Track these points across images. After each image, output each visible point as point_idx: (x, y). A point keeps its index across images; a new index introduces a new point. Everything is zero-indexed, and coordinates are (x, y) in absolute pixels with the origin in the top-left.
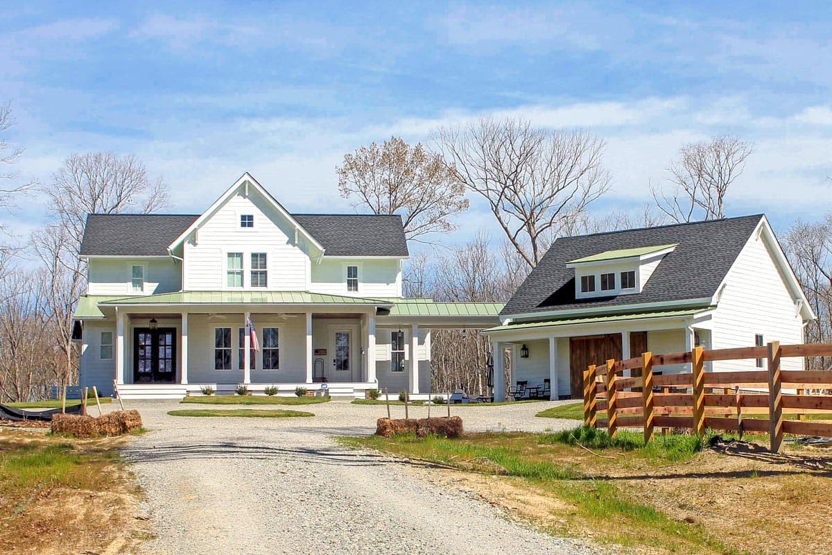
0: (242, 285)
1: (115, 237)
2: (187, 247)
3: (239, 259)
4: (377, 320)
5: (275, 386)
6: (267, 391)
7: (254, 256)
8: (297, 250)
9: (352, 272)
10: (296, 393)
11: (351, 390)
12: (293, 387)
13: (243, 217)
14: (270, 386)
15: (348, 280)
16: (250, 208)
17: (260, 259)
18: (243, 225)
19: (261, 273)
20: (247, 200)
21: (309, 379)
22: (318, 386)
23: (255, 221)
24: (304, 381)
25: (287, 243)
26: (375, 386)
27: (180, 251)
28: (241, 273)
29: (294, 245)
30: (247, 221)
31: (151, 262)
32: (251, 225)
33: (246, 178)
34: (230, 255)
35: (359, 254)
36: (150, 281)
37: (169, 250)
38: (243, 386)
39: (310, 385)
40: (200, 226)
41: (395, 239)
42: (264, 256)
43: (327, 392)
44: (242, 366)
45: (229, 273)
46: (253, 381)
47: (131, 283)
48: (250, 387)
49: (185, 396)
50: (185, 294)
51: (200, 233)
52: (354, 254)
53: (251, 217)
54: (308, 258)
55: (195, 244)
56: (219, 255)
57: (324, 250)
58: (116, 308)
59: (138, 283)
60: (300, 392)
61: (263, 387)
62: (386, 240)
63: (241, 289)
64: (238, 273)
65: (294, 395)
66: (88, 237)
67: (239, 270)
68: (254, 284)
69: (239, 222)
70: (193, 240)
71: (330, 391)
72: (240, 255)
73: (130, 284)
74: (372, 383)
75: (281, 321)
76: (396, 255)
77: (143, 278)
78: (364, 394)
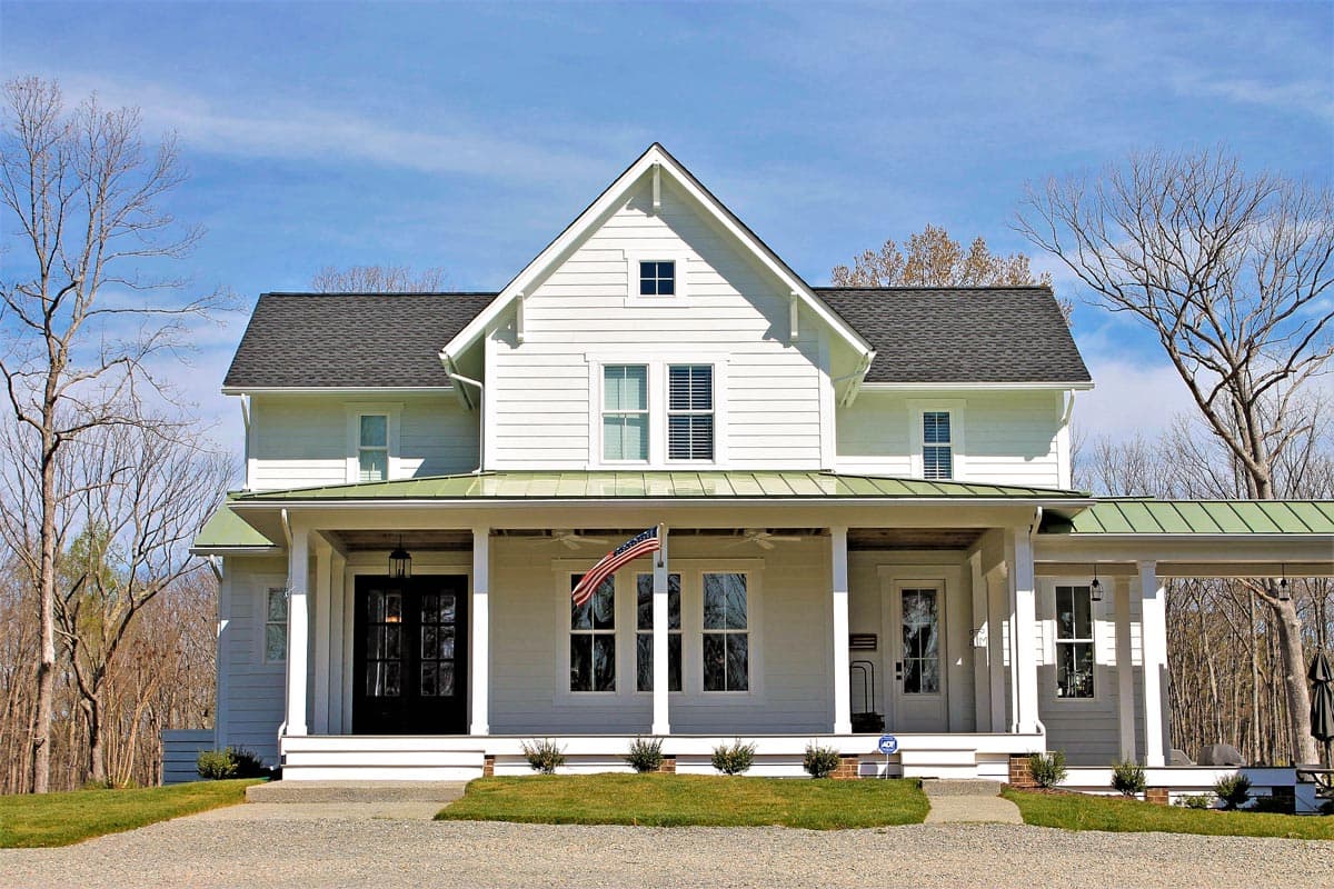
0: (645, 455)
1: (320, 344)
2: (493, 348)
3: (636, 382)
4: (1038, 549)
5: (746, 742)
6: (719, 760)
7: (678, 373)
8: (794, 356)
9: (937, 425)
10: (806, 766)
11: (969, 758)
12: (798, 745)
13: (647, 268)
14: (729, 744)
15: (925, 449)
16: (664, 244)
17: (693, 383)
18: (647, 289)
19: (698, 420)
20: (655, 220)
21: (843, 722)
22: (868, 744)
23: (681, 278)
24: (827, 729)
25: (766, 337)
26: (1038, 745)
27: (475, 359)
28: (643, 422)
29: (787, 342)
30: (657, 278)
31: (407, 403)
32: (668, 289)
33: (654, 157)
34: (612, 371)
35: (955, 379)
36: (404, 454)
37: (442, 356)
38: (649, 741)
39: (843, 741)
40: (530, 290)
41: (1045, 342)
42: (704, 373)
43: (896, 760)
44: (645, 682)
45: (608, 421)
46: (679, 728)
47: (357, 459)
48: (669, 747)
49: (479, 773)
50: (487, 480)
51: (529, 310)
52: (943, 378)
53: (668, 268)
54: (825, 379)
55: (515, 342)
56: (583, 372)
57: (872, 355)
58: (284, 512)
59: (373, 458)
60: (819, 764)
61: (708, 746)
62: (1024, 345)
63: (641, 465)
64: (632, 422)
65: (798, 771)
66: (252, 345)
67: (635, 411)
68: (677, 451)
69: (636, 278)
70: (509, 328)
71: (906, 758)
72: (640, 372)
73: (353, 463)
74: (1029, 737)
75: (758, 553)
76: (1057, 378)
77: (387, 447)
78: (1004, 768)
